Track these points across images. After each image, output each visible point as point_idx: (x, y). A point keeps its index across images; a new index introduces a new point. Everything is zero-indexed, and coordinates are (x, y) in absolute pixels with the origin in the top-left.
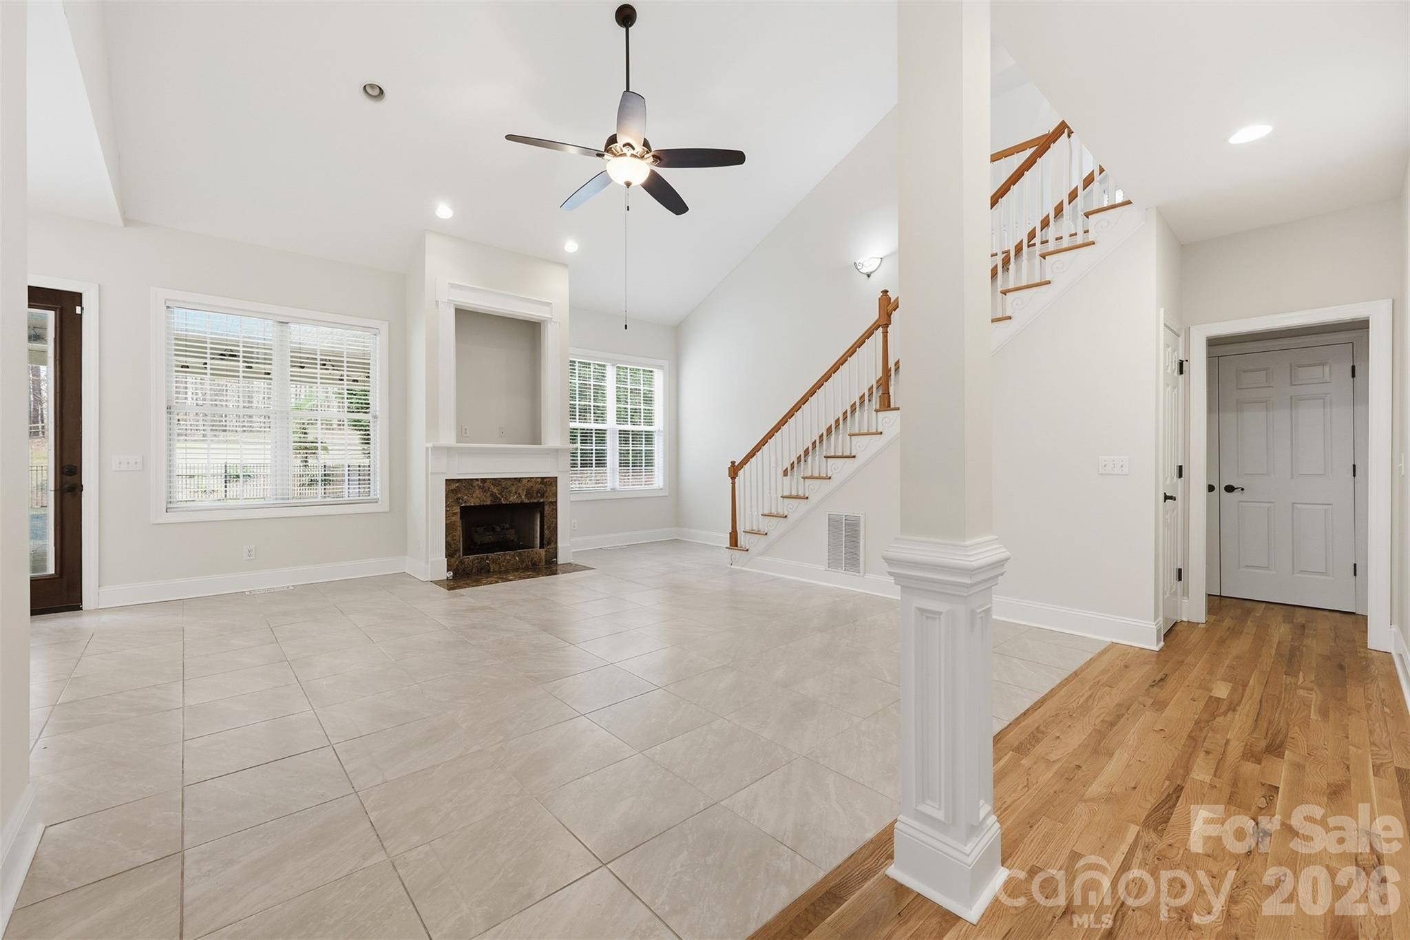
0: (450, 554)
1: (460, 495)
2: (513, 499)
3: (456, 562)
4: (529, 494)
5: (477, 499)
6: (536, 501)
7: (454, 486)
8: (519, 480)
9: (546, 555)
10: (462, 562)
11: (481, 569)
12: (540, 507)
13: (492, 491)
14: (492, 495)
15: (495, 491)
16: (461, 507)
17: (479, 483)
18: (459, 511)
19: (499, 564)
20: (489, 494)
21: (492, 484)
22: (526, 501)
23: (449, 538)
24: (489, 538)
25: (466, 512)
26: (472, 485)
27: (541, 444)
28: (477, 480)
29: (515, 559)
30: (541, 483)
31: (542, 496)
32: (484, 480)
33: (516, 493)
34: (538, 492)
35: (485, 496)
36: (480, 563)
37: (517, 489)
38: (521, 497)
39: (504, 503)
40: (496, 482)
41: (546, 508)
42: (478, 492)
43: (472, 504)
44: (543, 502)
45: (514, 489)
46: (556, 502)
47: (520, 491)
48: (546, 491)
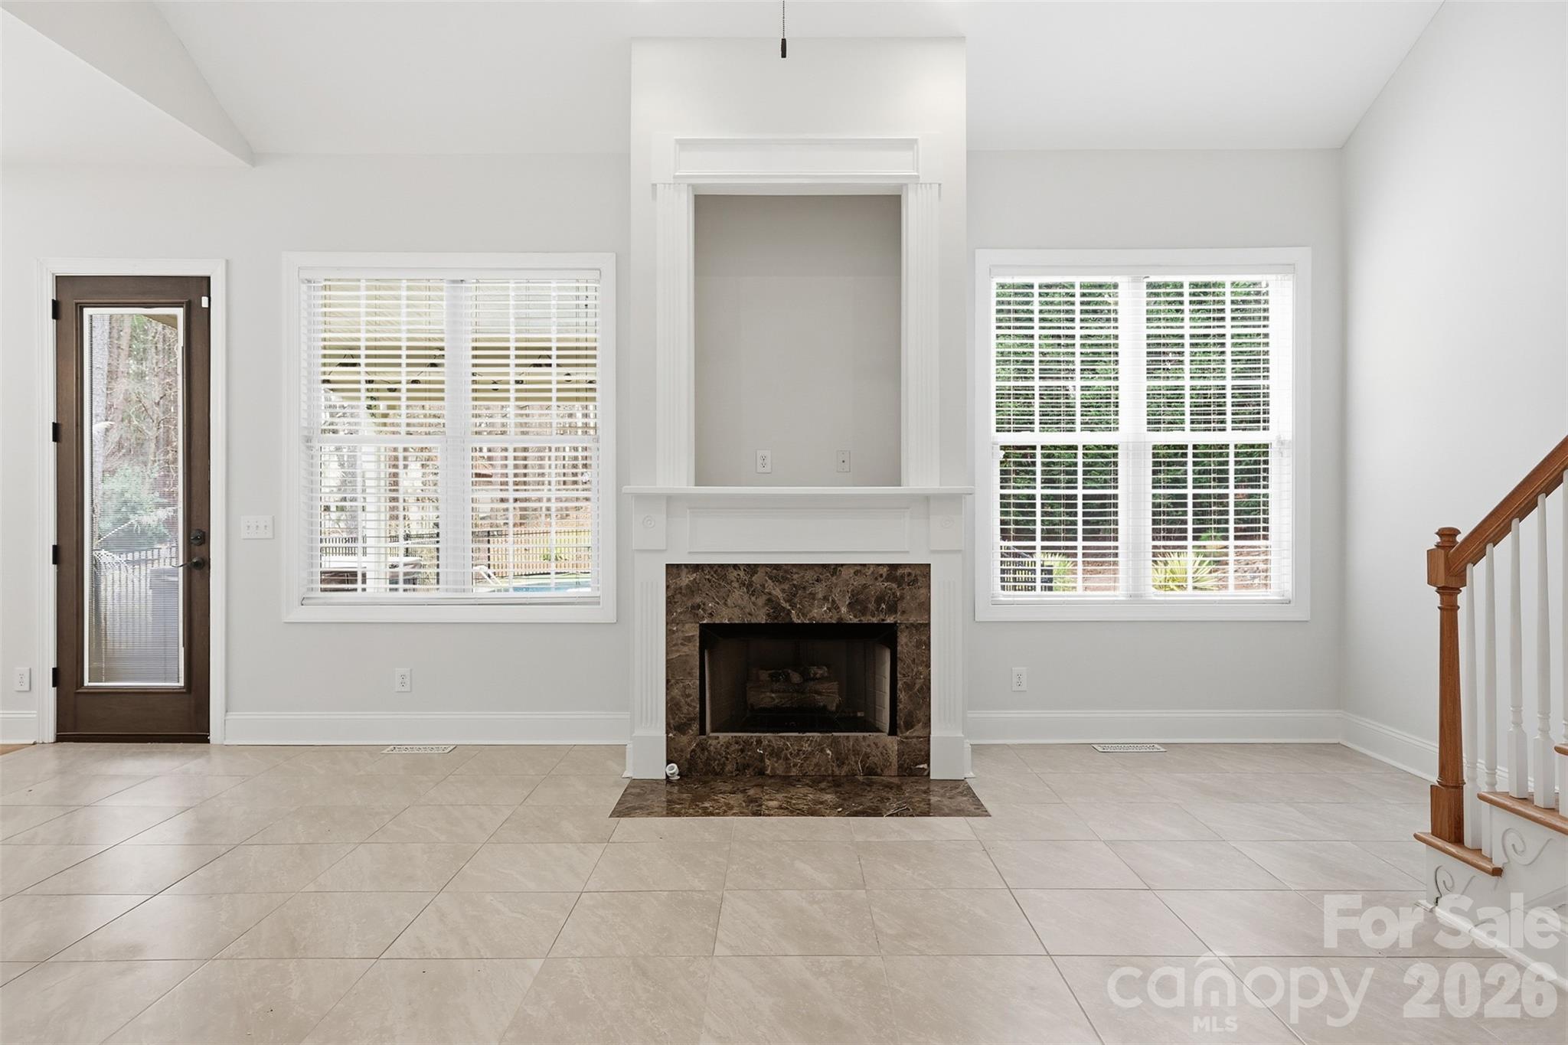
0: (675, 725)
1: (698, 600)
2: (819, 613)
3: (690, 744)
4: (857, 603)
5: (736, 610)
6: (875, 620)
7: (686, 579)
8: (834, 569)
9: (900, 754)
10: (702, 746)
11: (747, 766)
12: (887, 635)
13: (770, 594)
14: (769, 600)
15: (778, 593)
16: (701, 625)
17: (742, 573)
18: (697, 633)
19: (787, 759)
20: (764, 598)
21: (771, 578)
22: (852, 619)
23: (676, 692)
24: (769, 698)
25: (712, 636)
26: (724, 578)
27: (900, 486)
28: (736, 566)
29: (822, 751)
30: (887, 580)
31: (892, 609)
32: (752, 569)
33: (825, 598)
34: (880, 600)
35: (754, 603)
36: (742, 751)
37: (830, 589)
38: (837, 608)
39: (796, 620)
40: (779, 572)
41: (903, 639)
42: (738, 595)
43: (727, 622)
44: (896, 623)
45: (820, 590)
46: (928, 625)
47: (836, 595)
48: (902, 598)
